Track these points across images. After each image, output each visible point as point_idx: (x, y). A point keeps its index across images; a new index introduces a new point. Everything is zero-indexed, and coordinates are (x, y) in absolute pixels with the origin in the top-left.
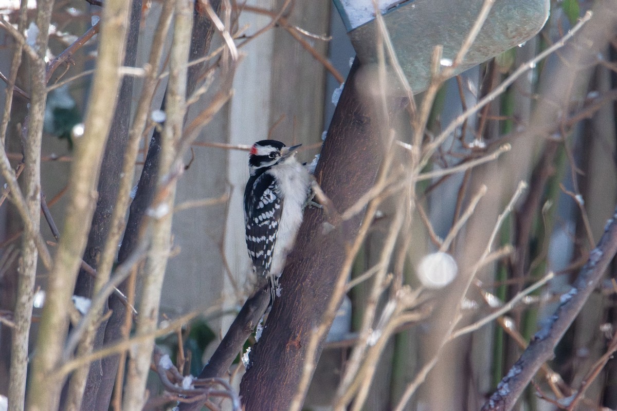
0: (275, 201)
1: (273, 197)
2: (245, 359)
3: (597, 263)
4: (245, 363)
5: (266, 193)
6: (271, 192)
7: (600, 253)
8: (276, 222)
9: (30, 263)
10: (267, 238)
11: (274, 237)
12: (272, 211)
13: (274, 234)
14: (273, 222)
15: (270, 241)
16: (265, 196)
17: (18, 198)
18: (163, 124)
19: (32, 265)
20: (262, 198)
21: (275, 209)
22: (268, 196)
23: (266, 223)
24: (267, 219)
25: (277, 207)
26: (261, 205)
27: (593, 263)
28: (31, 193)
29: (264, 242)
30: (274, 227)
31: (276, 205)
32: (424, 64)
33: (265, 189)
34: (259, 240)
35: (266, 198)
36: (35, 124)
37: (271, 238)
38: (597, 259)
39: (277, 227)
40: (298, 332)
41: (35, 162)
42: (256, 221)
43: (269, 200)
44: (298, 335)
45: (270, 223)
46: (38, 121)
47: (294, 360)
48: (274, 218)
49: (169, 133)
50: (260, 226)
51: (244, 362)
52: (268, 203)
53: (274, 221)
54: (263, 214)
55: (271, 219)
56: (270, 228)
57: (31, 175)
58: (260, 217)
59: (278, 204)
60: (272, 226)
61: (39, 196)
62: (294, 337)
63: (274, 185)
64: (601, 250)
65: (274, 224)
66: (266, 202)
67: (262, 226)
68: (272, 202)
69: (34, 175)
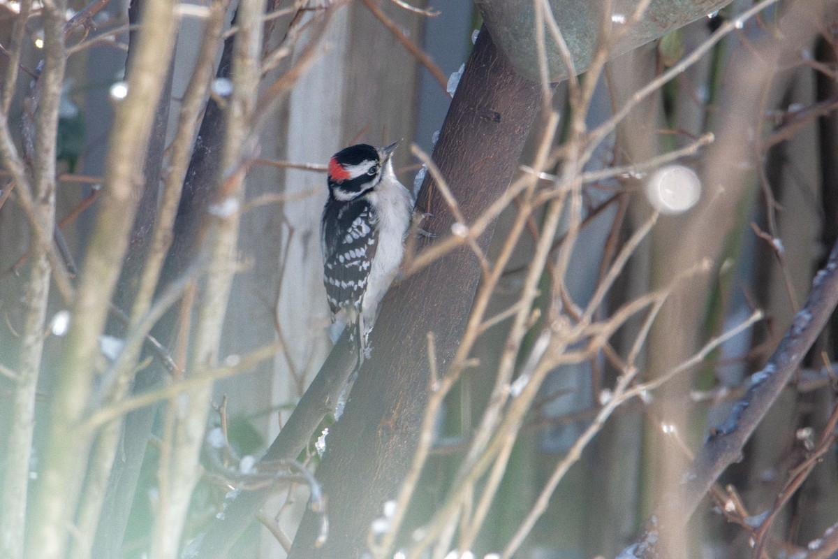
0: (369, 235)
1: (365, 230)
2: (321, 444)
3: (804, 330)
4: (321, 450)
5: (355, 223)
6: (363, 222)
7: (807, 317)
8: (369, 263)
9: (38, 289)
10: (356, 283)
11: (364, 282)
12: (364, 247)
13: (365, 278)
14: (364, 262)
15: (359, 288)
16: (355, 227)
17: (26, 197)
18: (228, 98)
19: (41, 292)
20: (350, 230)
21: (368, 245)
22: (360, 227)
23: (356, 263)
24: (357, 259)
25: (371, 242)
26: (349, 239)
27: (797, 331)
28: (42, 194)
29: (351, 288)
30: (365, 269)
31: (369, 239)
32: (577, 38)
33: (354, 219)
34: (344, 285)
35: (356, 230)
36: (49, 99)
37: (361, 284)
38: (803, 325)
39: (369, 268)
40: (394, 408)
41: (47, 151)
42: (341, 259)
43: (361, 234)
44: (395, 413)
45: (361, 264)
46: (54, 94)
47: (388, 447)
48: (366, 257)
49: (236, 111)
50: (347, 266)
51: (318, 449)
52: (358, 236)
53: (366, 261)
54: (351, 252)
55: (362, 259)
56: (360, 270)
57: (42, 168)
58: (347, 256)
59: (372, 239)
60: (363, 268)
61: (52, 199)
62: (389, 415)
63: (368, 213)
64: (810, 312)
65: (365, 265)
66: (356, 236)
67: (350, 267)
68: (364, 236)
69: (47, 170)
